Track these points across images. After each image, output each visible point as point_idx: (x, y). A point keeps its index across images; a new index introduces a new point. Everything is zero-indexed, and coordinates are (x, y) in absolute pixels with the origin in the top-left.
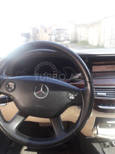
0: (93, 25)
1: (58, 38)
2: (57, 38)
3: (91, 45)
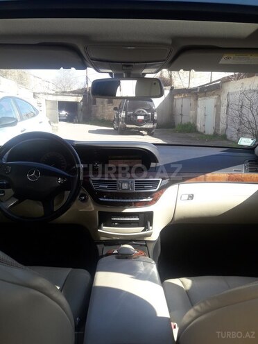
0: (206, 92)
1: (132, 117)
2: (129, 116)
3: (202, 133)
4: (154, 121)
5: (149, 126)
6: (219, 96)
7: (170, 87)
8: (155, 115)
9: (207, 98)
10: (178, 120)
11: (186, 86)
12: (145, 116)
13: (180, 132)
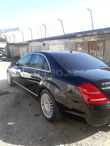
4: (6, 56)
5: (4, 58)
6: (28, 47)
7: (6, 42)
8: (6, 54)
9: (23, 47)
10: (12, 55)
11: (13, 42)
12: (2, 54)
13: (14, 59)
